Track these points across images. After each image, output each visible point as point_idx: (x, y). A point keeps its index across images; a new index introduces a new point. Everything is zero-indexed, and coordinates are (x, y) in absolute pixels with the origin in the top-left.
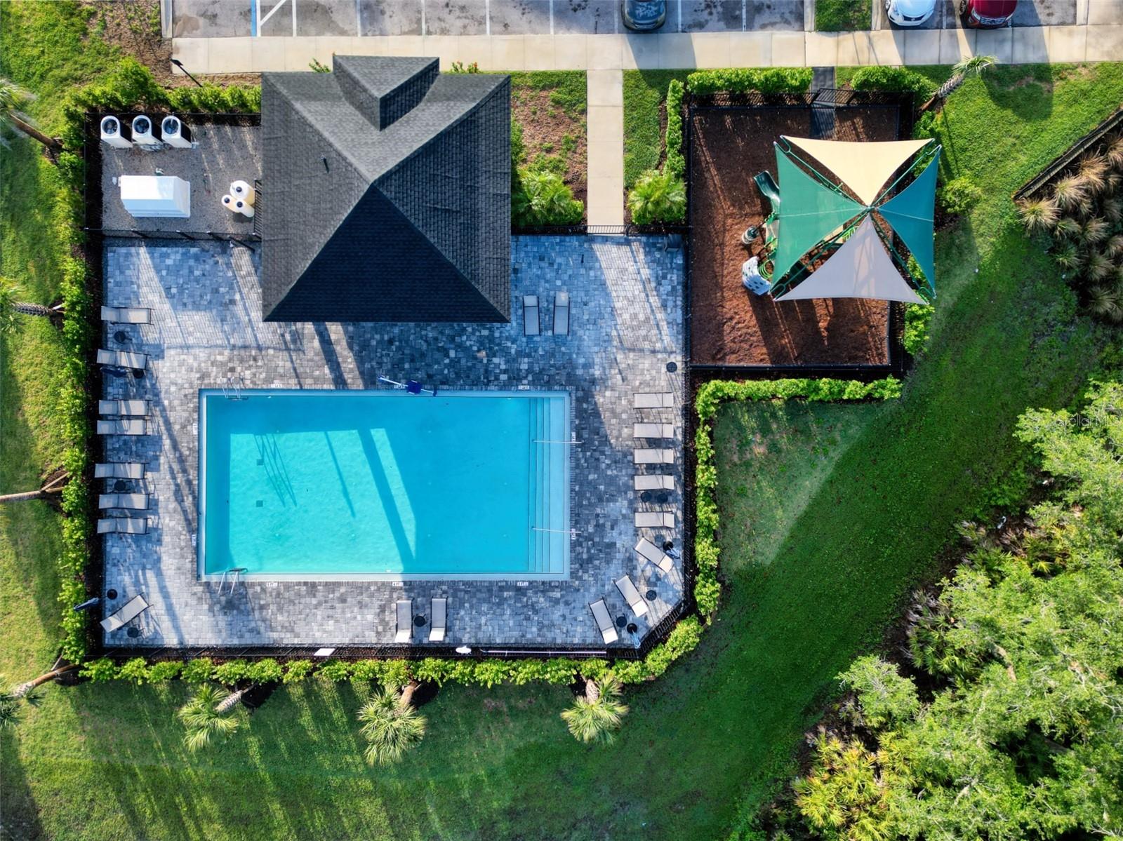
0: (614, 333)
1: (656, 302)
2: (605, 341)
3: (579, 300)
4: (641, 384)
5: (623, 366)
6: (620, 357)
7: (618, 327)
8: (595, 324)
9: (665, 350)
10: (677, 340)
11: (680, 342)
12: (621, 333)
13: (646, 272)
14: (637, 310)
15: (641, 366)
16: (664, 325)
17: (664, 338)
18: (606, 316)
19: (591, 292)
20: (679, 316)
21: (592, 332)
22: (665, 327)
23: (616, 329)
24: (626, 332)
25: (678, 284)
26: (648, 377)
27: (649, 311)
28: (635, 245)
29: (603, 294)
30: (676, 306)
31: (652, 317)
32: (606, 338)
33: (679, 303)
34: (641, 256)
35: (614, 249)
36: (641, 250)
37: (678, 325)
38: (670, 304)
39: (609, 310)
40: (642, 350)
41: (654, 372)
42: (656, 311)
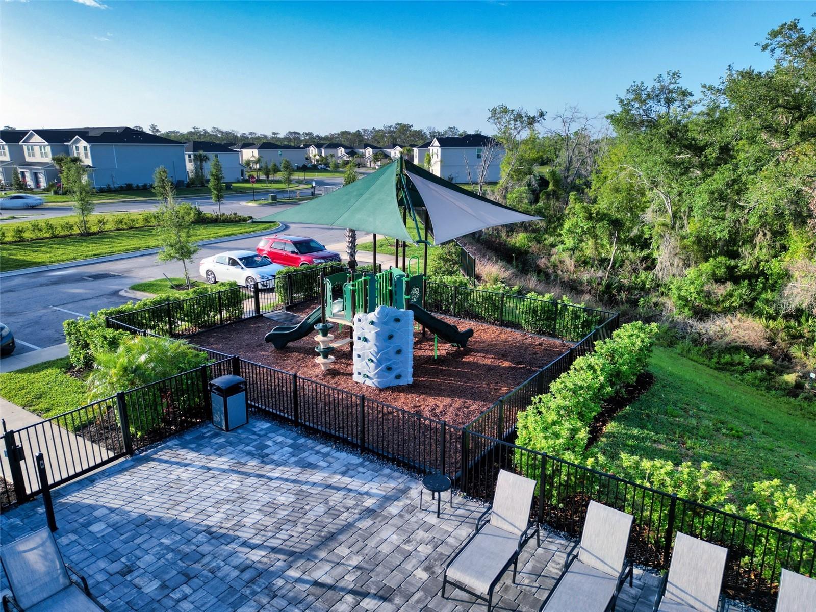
0: (256, 556)
1: (291, 472)
2: (252, 581)
3: (100, 577)
4: (427, 569)
5: (350, 580)
6: (323, 573)
7: (257, 541)
8: (188, 578)
9: (387, 499)
10: (389, 477)
11: (396, 474)
12: (274, 543)
13: (221, 462)
14: (266, 499)
15: (385, 549)
16: (336, 479)
17: (365, 489)
18: (206, 548)
19: (124, 549)
20: (344, 457)
21: (201, 593)
22: (346, 480)
23: (254, 547)
24: (283, 535)
25: (295, 439)
26: (425, 550)
27: (289, 485)
28: (165, 455)
29: (159, 531)
30: (326, 455)
31: (304, 487)
32: (247, 576)
33: (326, 450)
34: (190, 456)
35: (122, 479)
36: (182, 452)
37: (361, 465)
38: (313, 459)
39: (202, 538)
40: (349, 526)
41: (421, 534)
42: (302, 478)
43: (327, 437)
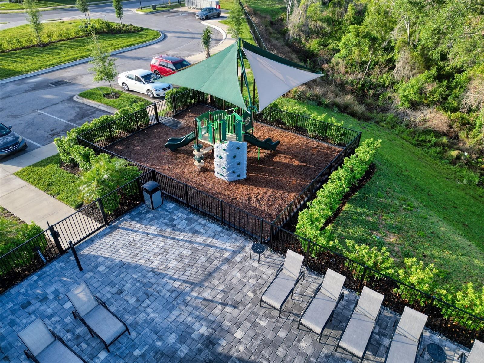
0: (177, 284)
1: (188, 236)
2: (176, 298)
3: (109, 296)
4: (254, 292)
5: (219, 297)
6: (207, 294)
7: (176, 277)
8: (148, 296)
9: (235, 253)
10: (235, 239)
11: (239, 238)
12: (184, 278)
13: (153, 230)
14: (177, 252)
15: (235, 281)
16: (210, 241)
17: (224, 246)
18: (153, 280)
20: (214, 227)
21: (155, 304)
22: (215, 241)
23: (175, 280)
24: (187, 273)
25: (187, 215)
26: (252, 281)
27: (187, 244)
28: (124, 225)
30: (204, 225)
31: (195, 245)
32: (174, 295)
33: (204, 222)
34: (137, 226)
35: (107, 239)
36: (133, 223)
37: (222, 232)
38: (198, 228)
39: (151, 274)
40: (217, 269)
41: (251, 273)
42: (194, 240)
43: (204, 214)
